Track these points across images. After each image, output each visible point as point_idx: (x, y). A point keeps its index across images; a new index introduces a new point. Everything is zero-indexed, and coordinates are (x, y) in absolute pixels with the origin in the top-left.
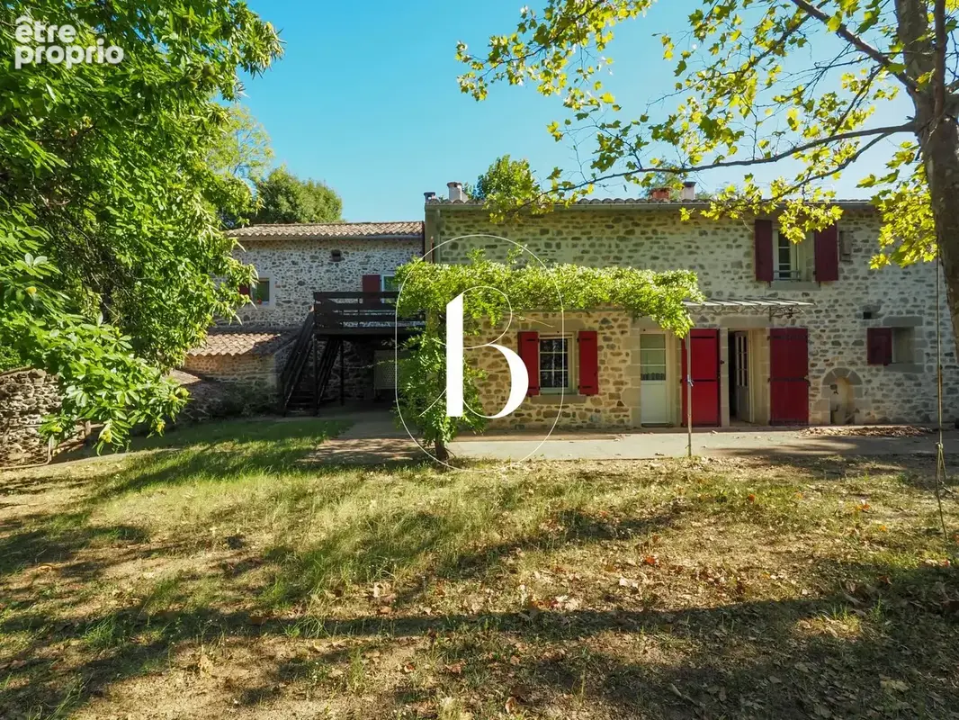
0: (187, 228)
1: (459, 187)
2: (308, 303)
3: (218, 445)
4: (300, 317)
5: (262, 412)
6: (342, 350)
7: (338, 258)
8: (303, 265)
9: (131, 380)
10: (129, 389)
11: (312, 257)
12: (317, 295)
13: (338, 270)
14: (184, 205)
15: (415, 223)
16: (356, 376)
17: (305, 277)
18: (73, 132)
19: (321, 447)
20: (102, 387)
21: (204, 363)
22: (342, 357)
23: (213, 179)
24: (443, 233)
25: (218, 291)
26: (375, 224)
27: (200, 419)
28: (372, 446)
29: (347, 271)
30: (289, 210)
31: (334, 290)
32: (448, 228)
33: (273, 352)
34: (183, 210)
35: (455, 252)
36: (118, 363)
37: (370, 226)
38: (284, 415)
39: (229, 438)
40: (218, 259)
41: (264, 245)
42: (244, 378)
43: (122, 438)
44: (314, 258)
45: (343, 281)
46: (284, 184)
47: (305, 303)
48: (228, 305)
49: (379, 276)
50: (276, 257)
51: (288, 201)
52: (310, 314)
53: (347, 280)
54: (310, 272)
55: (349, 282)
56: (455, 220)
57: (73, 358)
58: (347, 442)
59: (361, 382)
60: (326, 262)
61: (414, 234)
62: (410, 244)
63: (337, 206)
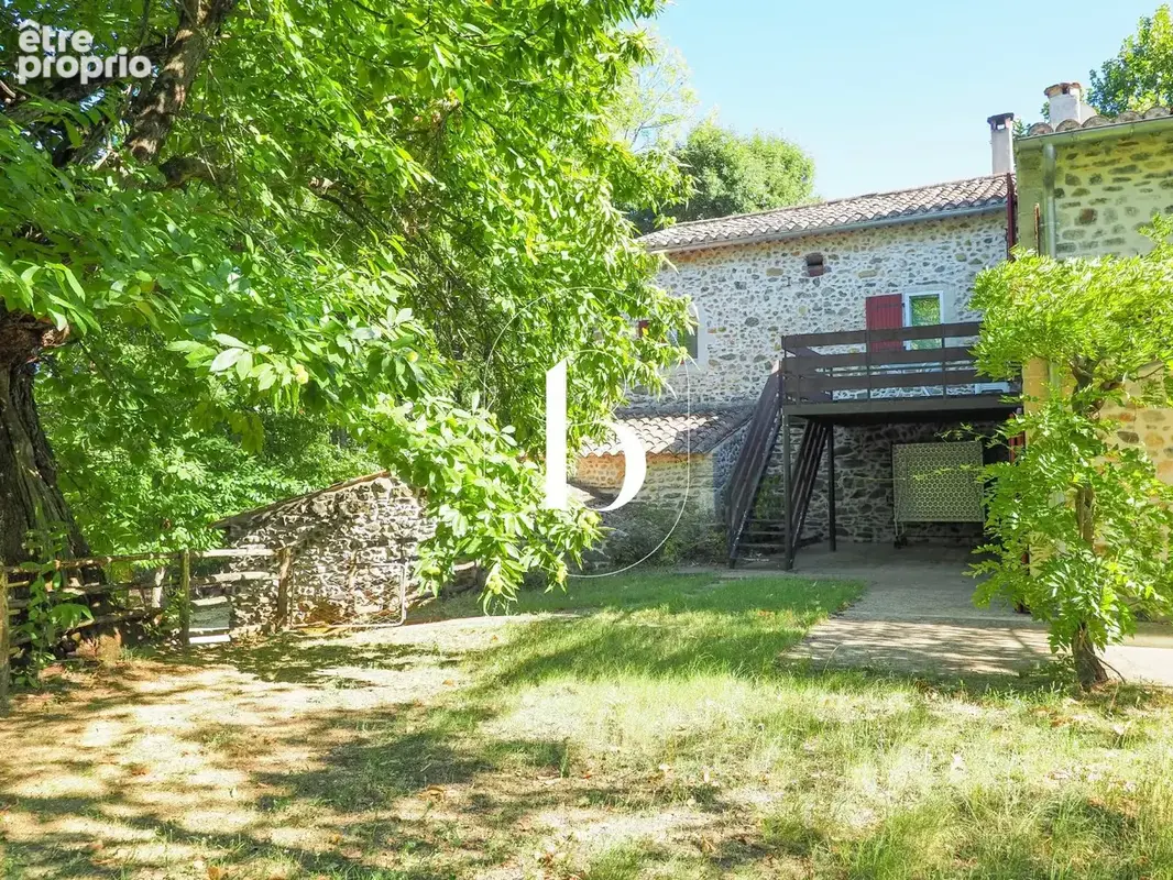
0: (590, 244)
1: (1074, 91)
2: (763, 358)
3: (637, 614)
4: (750, 385)
5: (692, 558)
6: (832, 444)
7: (818, 268)
8: (753, 289)
9: (521, 495)
10: (519, 510)
11: (770, 271)
12: (789, 342)
13: (818, 291)
14: (586, 205)
15: (970, 182)
16: (856, 495)
17: (758, 309)
18: (435, 116)
19: (814, 630)
20: (483, 507)
21: (598, 469)
22: (832, 455)
23: (621, 154)
24: (1059, 193)
25: (638, 344)
26: (887, 195)
27: (597, 564)
28: (918, 638)
29: (836, 293)
30: (722, 192)
31: (811, 330)
32: (1071, 181)
33: (707, 449)
34: (585, 214)
35: (1090, 230)
36: (503, 469)
37: (876, 201)
38: (733, 565)
39: (652, 601)
40: (634, 288)
41: (688, 259)
42: (662, 494)
43: (515, 587)
44: (774, 273)
45: (828, 312)
46: (713, 147)
47: (760, 358)
48: (655, 366)
49: (900, 296)
50: (707, 278)
51: (720, 176)
52: (771, 377)
53: (837, 310)
54: (767, 299)
55: (841, 313)
56: (1089, 160)
57: (445, 461)
58: (866, 626)
59: (867, 507)
60: (796, 277)
61: (971, 205)
62: (964, 226)
63: (805, 172)
